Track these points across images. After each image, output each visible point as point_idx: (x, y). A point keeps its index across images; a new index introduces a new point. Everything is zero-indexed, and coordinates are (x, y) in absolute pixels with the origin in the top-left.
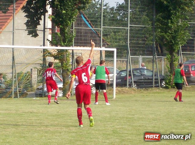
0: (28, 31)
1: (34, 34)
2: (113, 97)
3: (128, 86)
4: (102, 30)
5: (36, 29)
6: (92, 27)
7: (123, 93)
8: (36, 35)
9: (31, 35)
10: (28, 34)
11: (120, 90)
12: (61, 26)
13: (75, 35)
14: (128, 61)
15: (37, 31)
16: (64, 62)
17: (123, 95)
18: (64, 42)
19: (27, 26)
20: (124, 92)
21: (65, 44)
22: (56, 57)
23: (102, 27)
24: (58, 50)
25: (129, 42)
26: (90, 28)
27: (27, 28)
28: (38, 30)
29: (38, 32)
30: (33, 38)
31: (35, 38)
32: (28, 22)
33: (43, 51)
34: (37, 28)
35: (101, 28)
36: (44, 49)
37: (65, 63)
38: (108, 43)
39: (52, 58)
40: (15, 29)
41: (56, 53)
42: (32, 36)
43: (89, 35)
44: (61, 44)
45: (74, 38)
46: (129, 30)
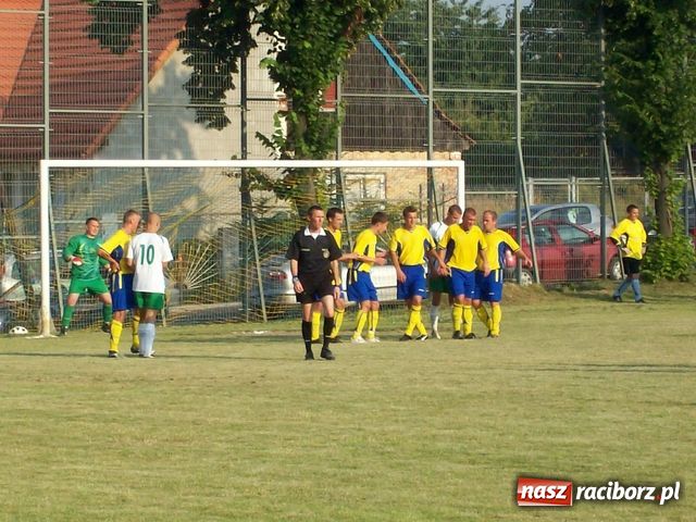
0: (195, 110)
1: (215, 118)
4: (431, 100)
5: (222, 102)
8: (222, 122)
9: (207, 123)
12: (298, 92)
13: (344, 120)
15: (225, 109)
18: (309, 140)
19: (189, 94)
21: (313, 148)
22: (281, 191)
23: (431, 89)
25: (519, 137)
26: (413, 94)
27: (192, 101)
28: (226, 105)
29: (228, 113)
30: (214, 131)
31: (220, 129)
32: (194, 80)
33: (239, 175)
34: (224, 97)
35: (428, 94)
36: (243, 169)
41: (282, 177)
42: (211, 126)
44: (300, 148)
45: (339, 128)
46: (519, 98)
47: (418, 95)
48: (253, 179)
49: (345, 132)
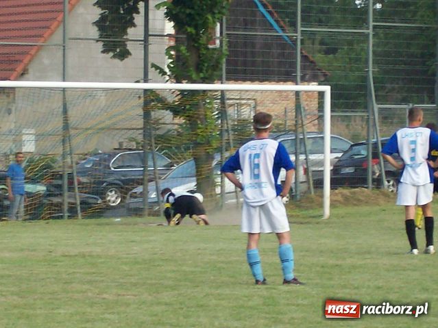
0: (102, 43)
1: (118, 50)
2: (324, 213)
3: (370, 185)
5: (125, 37)
6: (284, 30)
7: (355, 202)
8: (124, 54)
9: (111, 54)
10: (103, 52)
11: (348, 194)
12: (189, 29)
13: (228, 53)
14: (371, 117)
15: (128, 43)
16: (199, 122)
17: (356, 208)
18: (199, 69)
19: (99, 30)
20: (359, 200)
21: (202, 75)
22: (176, 111)
23: (300, 29)
24: (182, 92)
25: (371, 69)
26: (277, 32)
27: (101, 36)
28: (128, 40)
29: (130, 46)
30: (117, 61)
31: (122, 60)
32: (103, 18)
33: (142, 95)
34: (127, 34)
35: (297, 33)
36: (146, 91)
37: (200, 126)
38: (327, 73)
39: (168, 112)
40: (70, 39)
41: (176, 99)
42: (114, 57)
43: (276, 51)
44: (191, 75)
45: (224, 60)
46: (371, 36)
47: (281, 33)
48: (153, 101)
49: (228, 62)
